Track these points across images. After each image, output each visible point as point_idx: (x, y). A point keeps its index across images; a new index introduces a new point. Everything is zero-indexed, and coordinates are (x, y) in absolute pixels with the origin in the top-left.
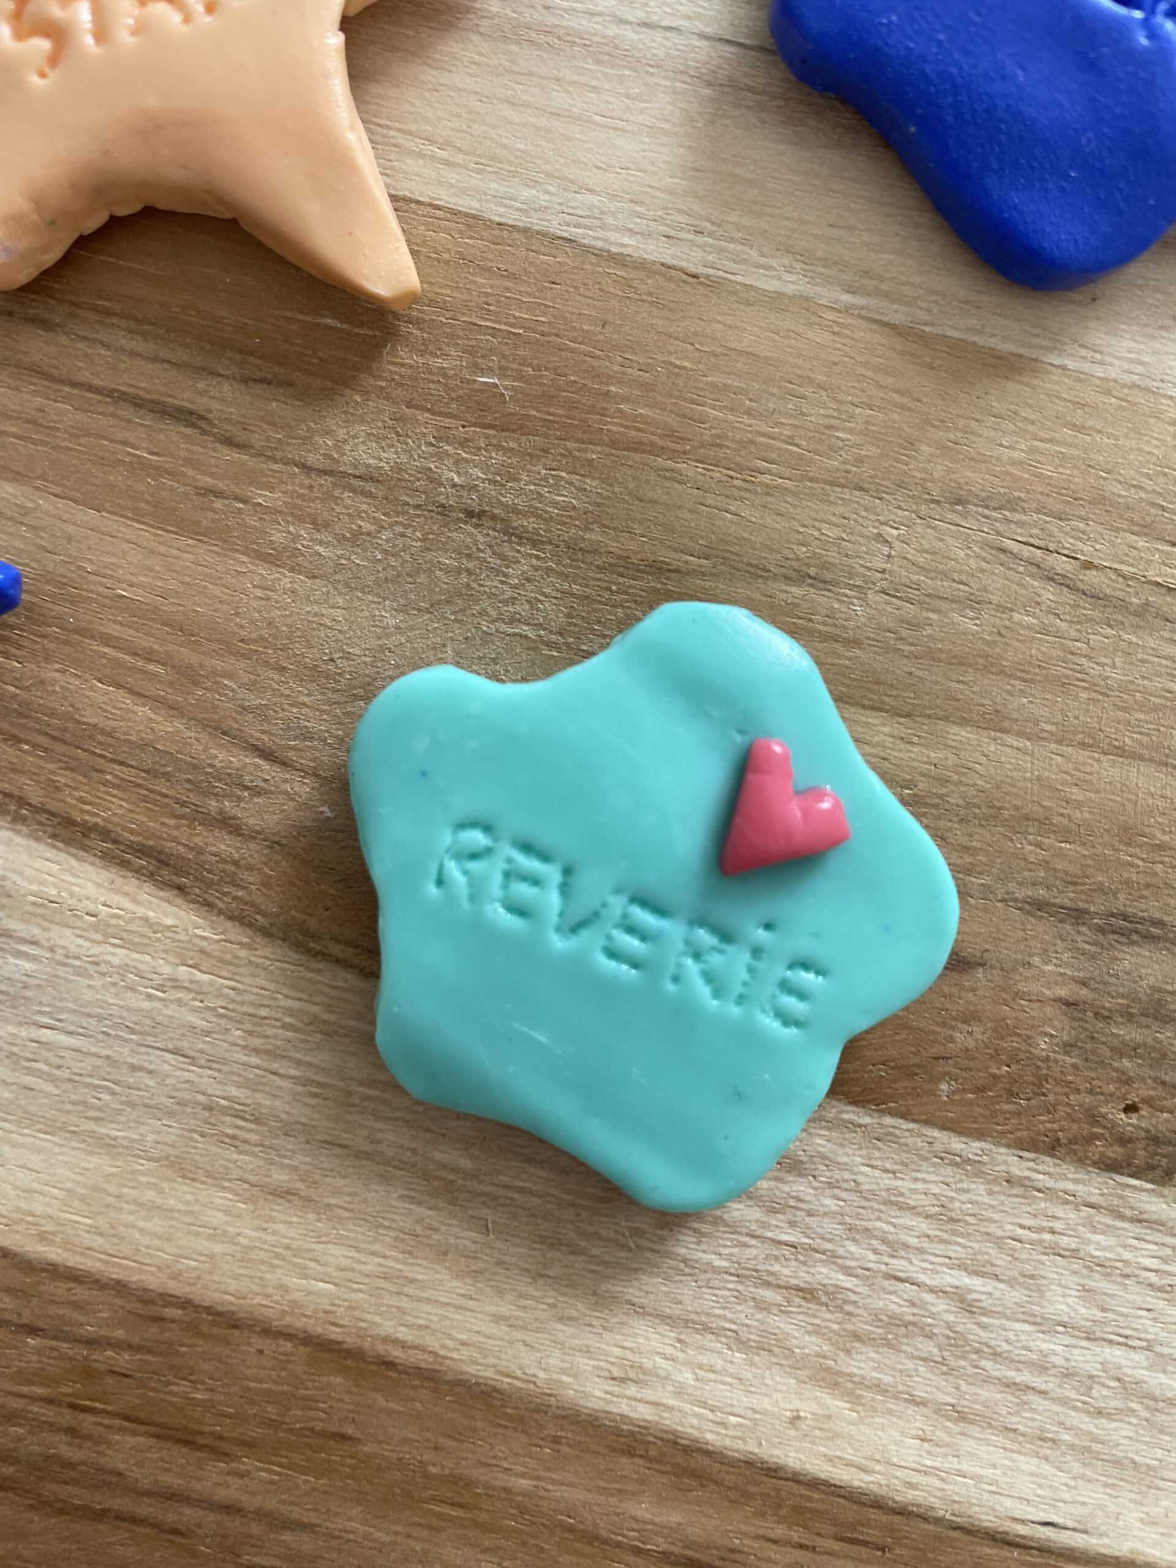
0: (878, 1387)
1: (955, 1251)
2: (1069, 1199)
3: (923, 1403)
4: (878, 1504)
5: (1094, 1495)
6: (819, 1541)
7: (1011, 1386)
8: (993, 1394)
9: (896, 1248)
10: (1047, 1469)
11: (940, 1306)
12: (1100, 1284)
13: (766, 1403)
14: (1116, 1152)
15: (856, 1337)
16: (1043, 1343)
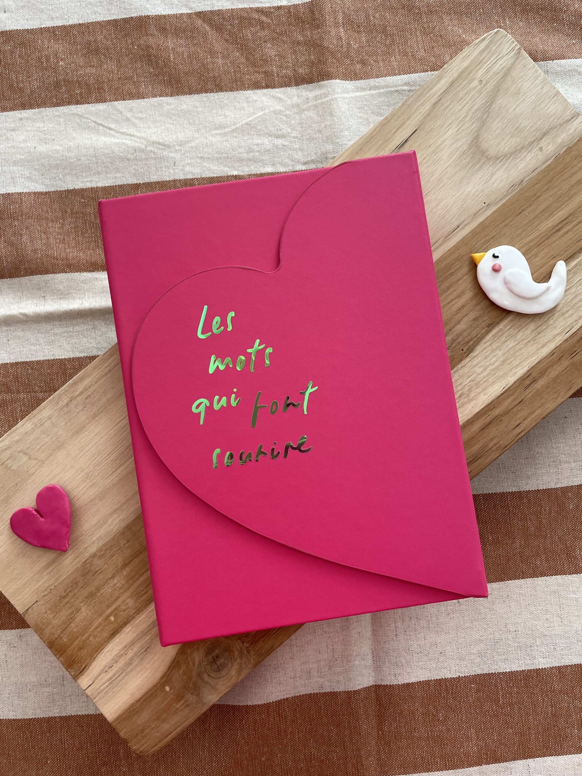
0: (475, 396)
1: (465, 378)
2: (468, 362)
3: (480, 392)
4: (489, 404)
5: (504, 381)
6: (489, 414)
7: (484, 382)
8: (484, 384)
9: (461, 384)
10: (496, 384)
11: (470, 384)
12: (479, 365)
13: (469, 409)
14: (466, 354)
15: (468, 394)
16: (482, 375)
